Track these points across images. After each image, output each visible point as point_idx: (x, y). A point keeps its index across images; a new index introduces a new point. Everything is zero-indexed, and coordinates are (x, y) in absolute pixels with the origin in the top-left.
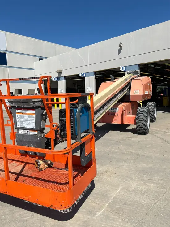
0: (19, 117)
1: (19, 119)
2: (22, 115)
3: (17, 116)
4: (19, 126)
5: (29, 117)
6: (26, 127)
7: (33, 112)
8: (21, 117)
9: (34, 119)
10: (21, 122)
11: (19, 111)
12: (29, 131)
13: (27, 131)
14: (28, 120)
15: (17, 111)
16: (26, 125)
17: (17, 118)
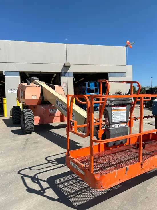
0: (114, 113)
1: (114, 115)
2: (117, 111)
3: (112, 113)
4: (114, 122)
5: (122, 113)
6: (118, 121)
7: (125, 108)
8: (116, 113)
9: (126, 113)
10: (115, 118)
11: (115, 108)
12: (120, 124)
13: (119, 124)
14: (122, 115)
15: (112, 108)
16: (119, 120)
17: (112, 114)
